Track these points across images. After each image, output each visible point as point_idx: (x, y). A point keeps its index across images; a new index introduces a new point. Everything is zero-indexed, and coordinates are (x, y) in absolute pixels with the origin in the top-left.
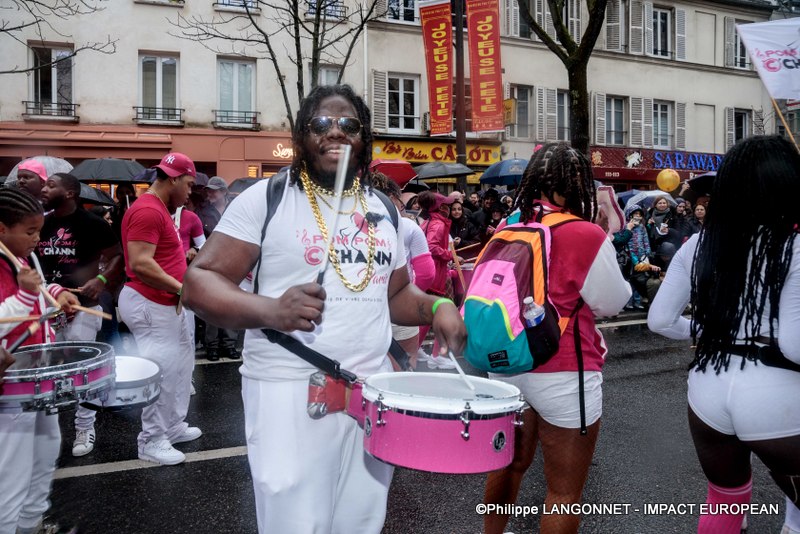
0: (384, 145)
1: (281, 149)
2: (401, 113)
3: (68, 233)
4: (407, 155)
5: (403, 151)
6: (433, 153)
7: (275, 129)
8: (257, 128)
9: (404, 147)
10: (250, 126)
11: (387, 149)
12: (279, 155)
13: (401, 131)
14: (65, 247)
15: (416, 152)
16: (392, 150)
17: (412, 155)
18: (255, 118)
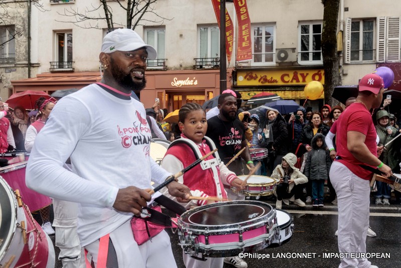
0: (245, 75)
1: (176, 81)
2: (264, 51)
3: (236, 130)
4: (262, 80)
5: (259, 78)
6: (282, 79)
7: (176, 69)
8: (166, 69)
9: (260, 75)
10: (162, 68)
11: (248, 77)
12: (175, 85)
13: (263, 64)
14: (238, 139)
15: (269, 78)
16: (251, 78)
17: (266, 80)
18: (164, 63)
